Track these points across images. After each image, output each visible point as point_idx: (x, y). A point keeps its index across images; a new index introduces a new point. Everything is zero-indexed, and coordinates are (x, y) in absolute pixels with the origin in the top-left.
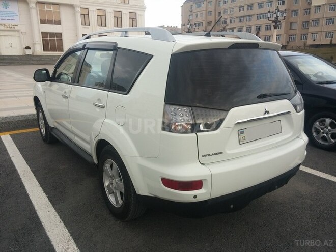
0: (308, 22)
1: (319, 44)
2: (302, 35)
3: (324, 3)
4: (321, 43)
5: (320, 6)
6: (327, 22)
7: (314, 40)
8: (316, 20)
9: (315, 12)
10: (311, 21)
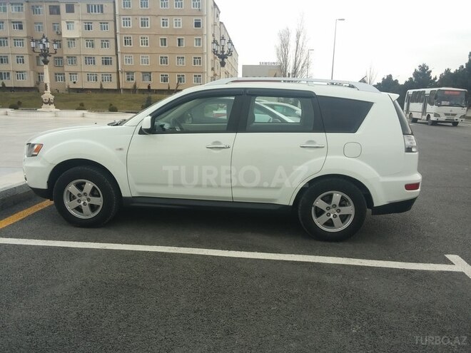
0: (62, 58)
1: (81, 87)
2: (56, 74)
3: (78, 37)
4: (84, 87)
5: (74, 39)
6: (86, 61)
7: (74, 83)
8: (72, 57)
9: (69, 46)
10: (65, 57)
